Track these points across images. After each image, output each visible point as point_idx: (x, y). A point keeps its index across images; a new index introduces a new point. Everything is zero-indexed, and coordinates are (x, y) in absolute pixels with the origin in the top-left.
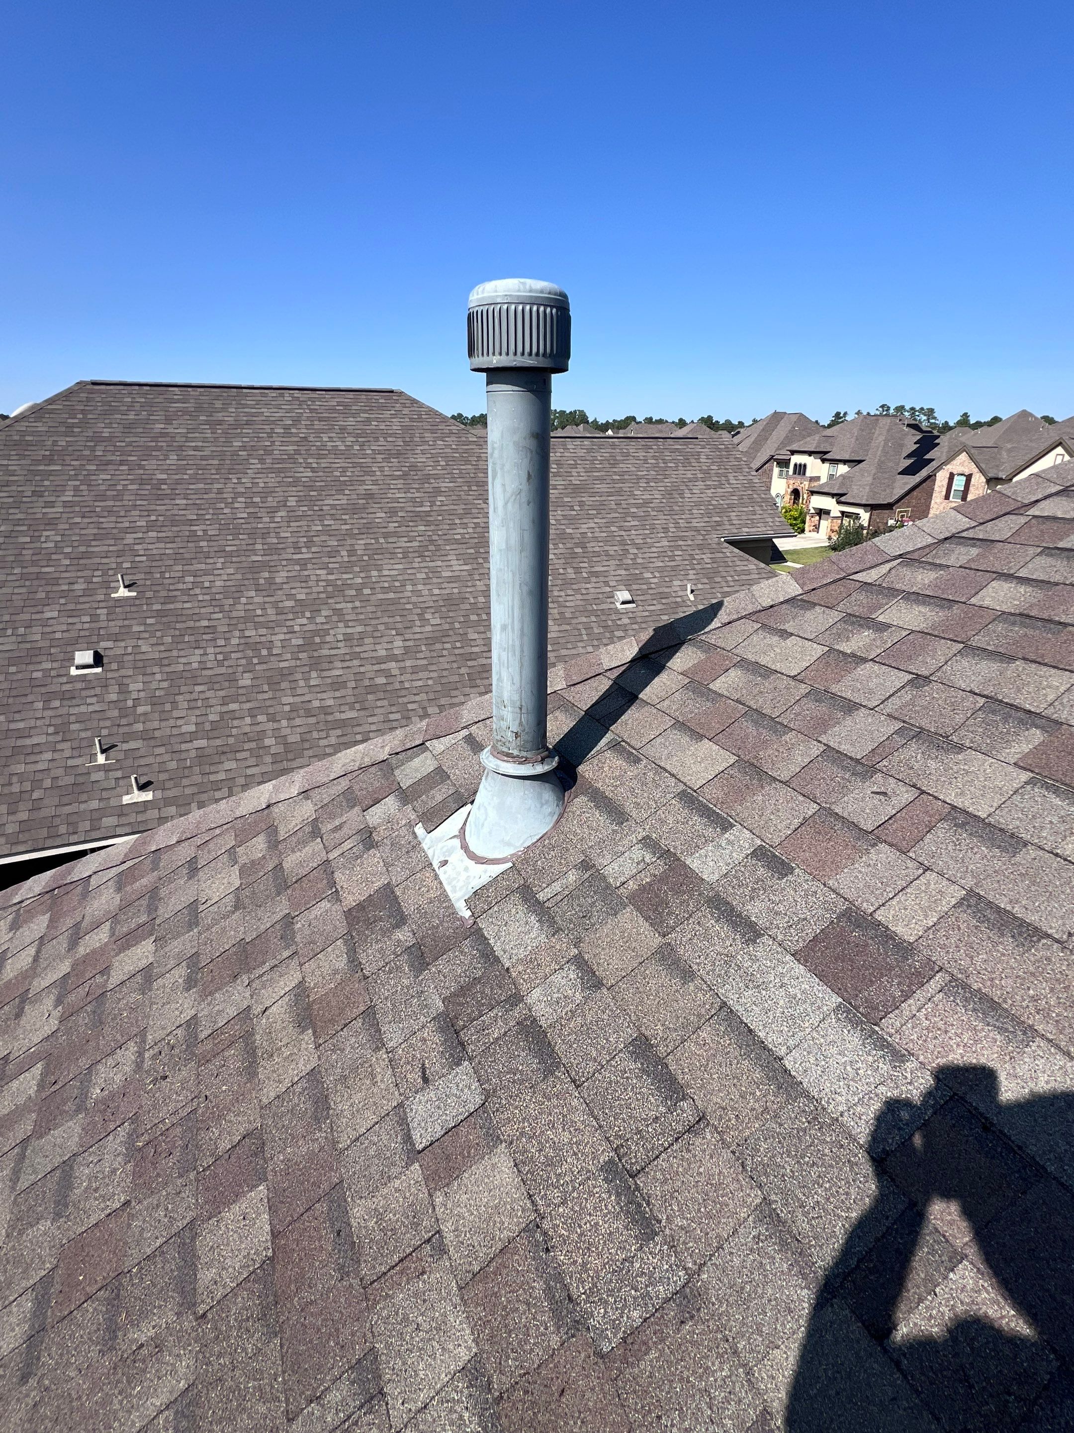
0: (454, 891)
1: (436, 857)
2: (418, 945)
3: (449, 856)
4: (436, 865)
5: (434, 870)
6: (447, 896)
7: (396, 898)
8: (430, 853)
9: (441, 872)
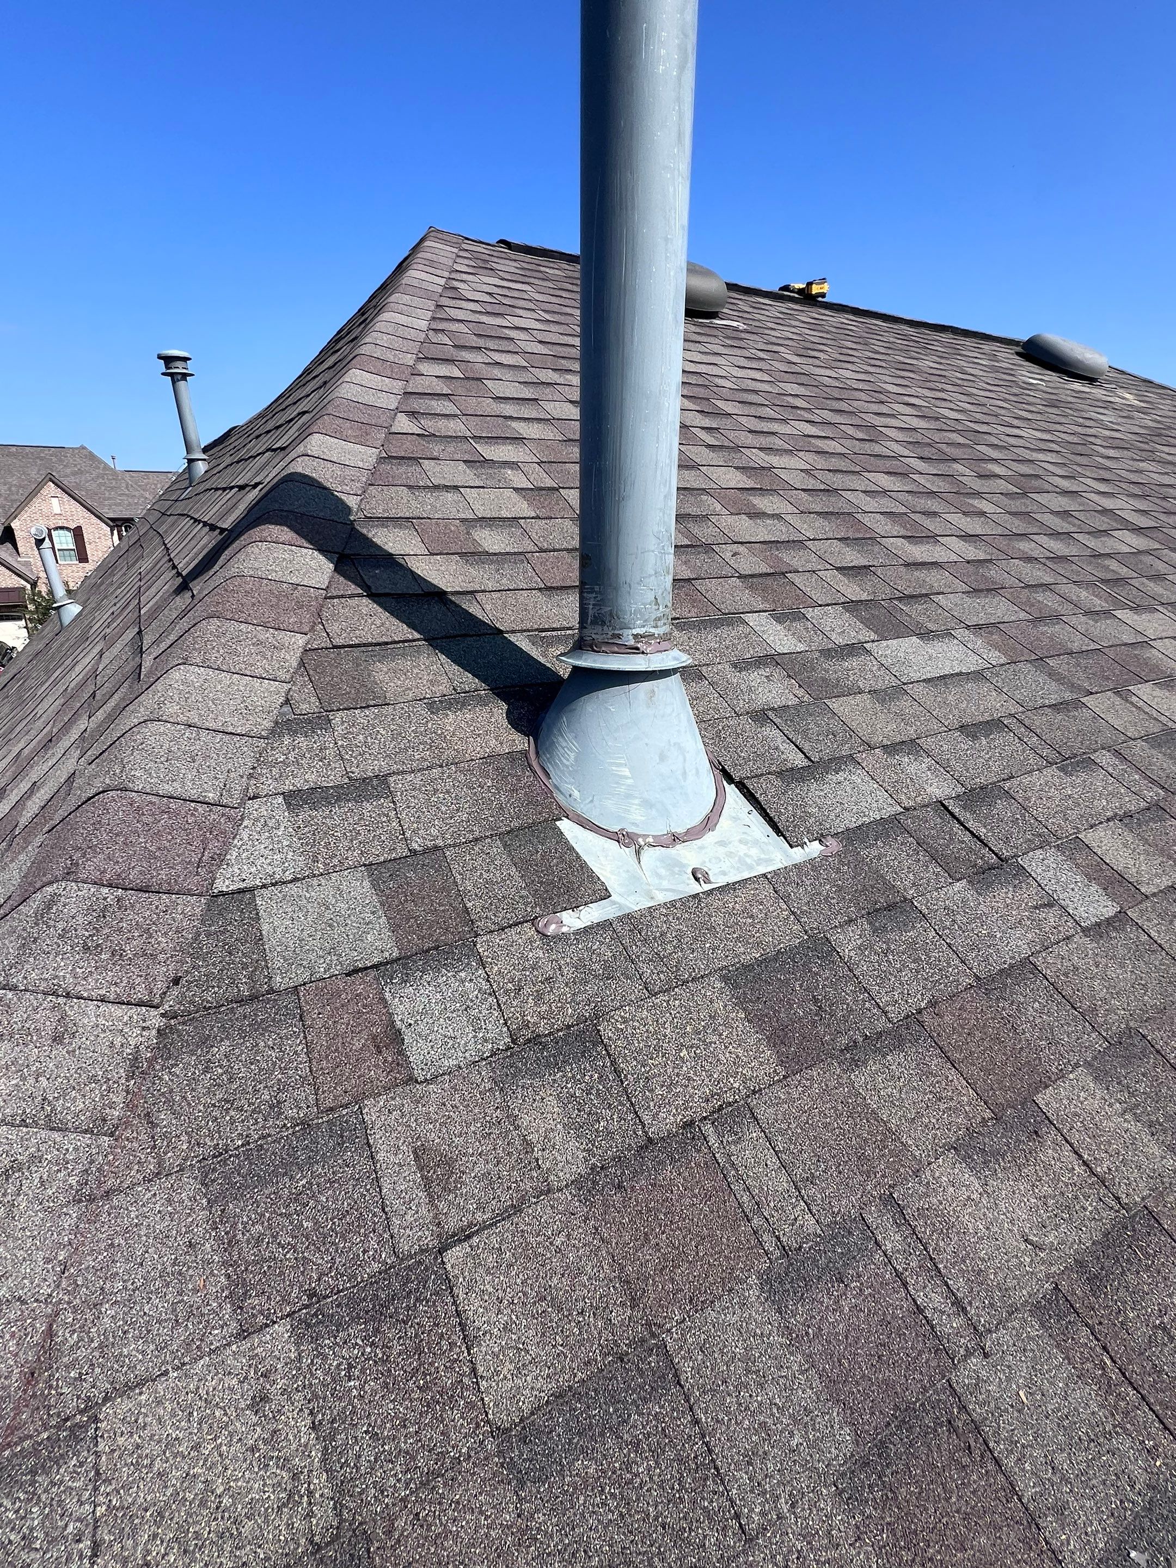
0: (768, 861)
1: (681, 887)
2: (873, 914)
3: (682, 866)
4: (696, 888)
5: (709, 893)
6: (775, 873)
7: (764, 961)
8: (662, 897)
9: (719, 880)
